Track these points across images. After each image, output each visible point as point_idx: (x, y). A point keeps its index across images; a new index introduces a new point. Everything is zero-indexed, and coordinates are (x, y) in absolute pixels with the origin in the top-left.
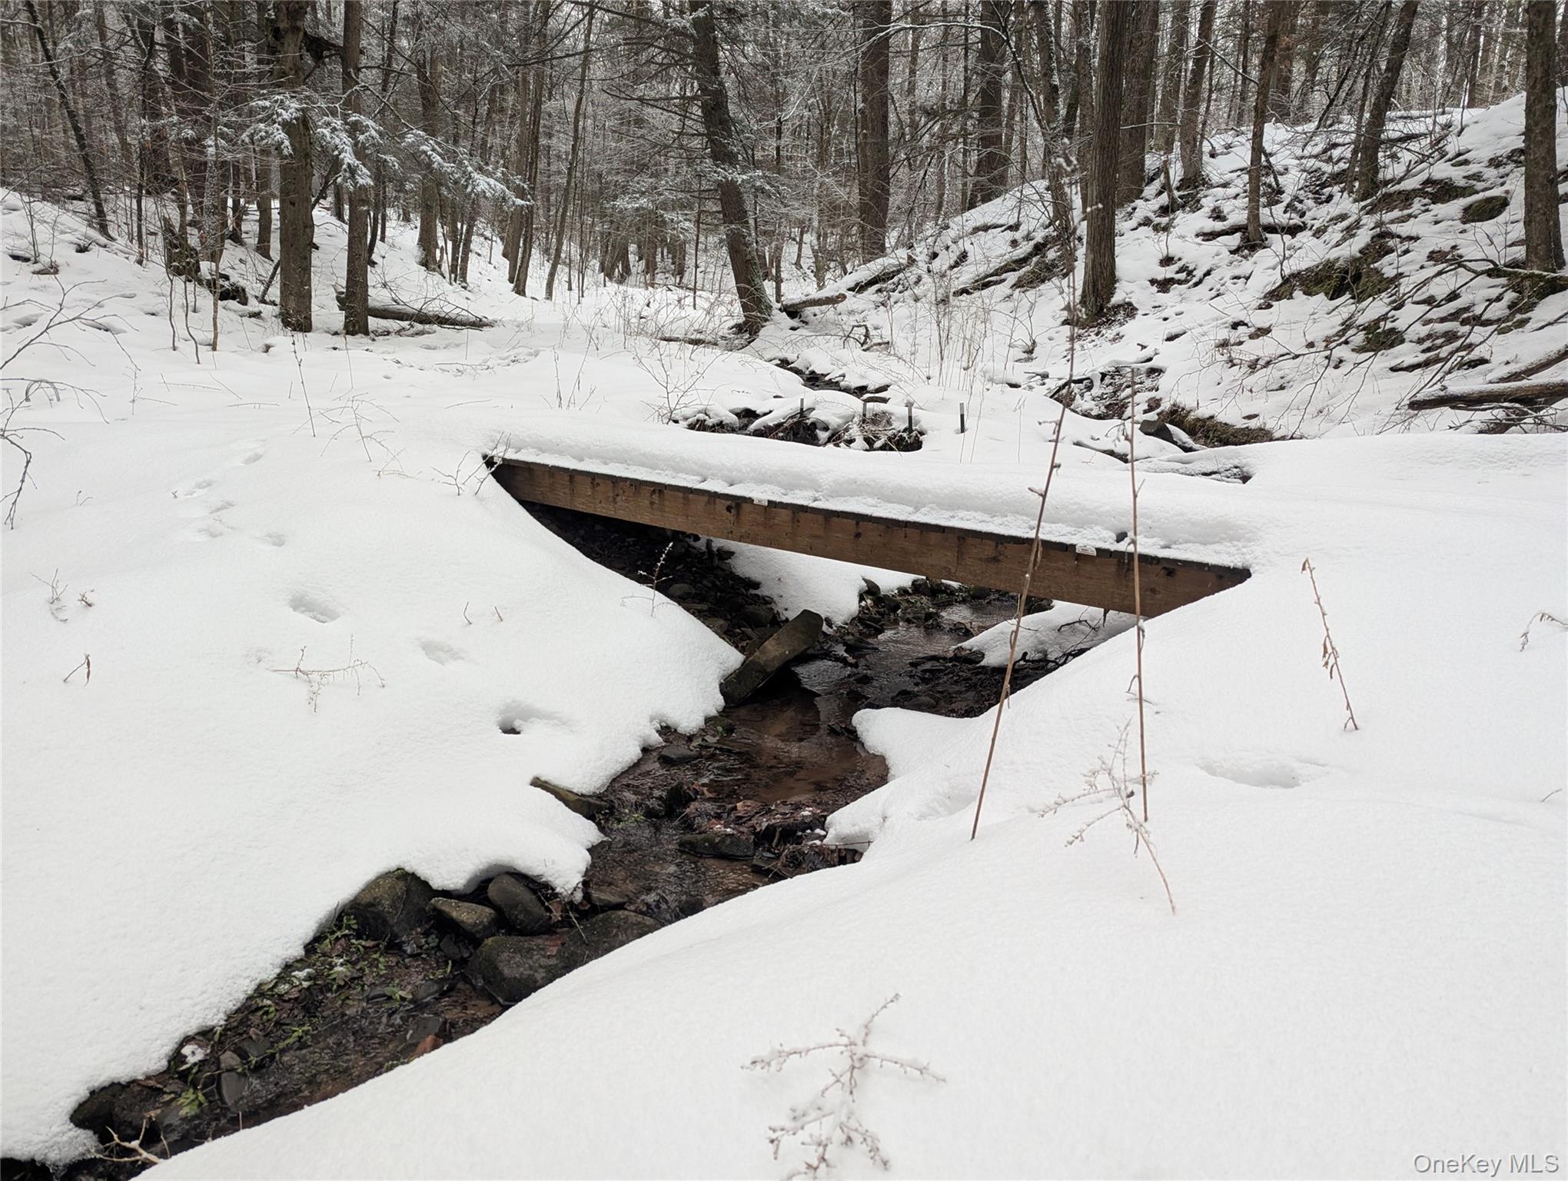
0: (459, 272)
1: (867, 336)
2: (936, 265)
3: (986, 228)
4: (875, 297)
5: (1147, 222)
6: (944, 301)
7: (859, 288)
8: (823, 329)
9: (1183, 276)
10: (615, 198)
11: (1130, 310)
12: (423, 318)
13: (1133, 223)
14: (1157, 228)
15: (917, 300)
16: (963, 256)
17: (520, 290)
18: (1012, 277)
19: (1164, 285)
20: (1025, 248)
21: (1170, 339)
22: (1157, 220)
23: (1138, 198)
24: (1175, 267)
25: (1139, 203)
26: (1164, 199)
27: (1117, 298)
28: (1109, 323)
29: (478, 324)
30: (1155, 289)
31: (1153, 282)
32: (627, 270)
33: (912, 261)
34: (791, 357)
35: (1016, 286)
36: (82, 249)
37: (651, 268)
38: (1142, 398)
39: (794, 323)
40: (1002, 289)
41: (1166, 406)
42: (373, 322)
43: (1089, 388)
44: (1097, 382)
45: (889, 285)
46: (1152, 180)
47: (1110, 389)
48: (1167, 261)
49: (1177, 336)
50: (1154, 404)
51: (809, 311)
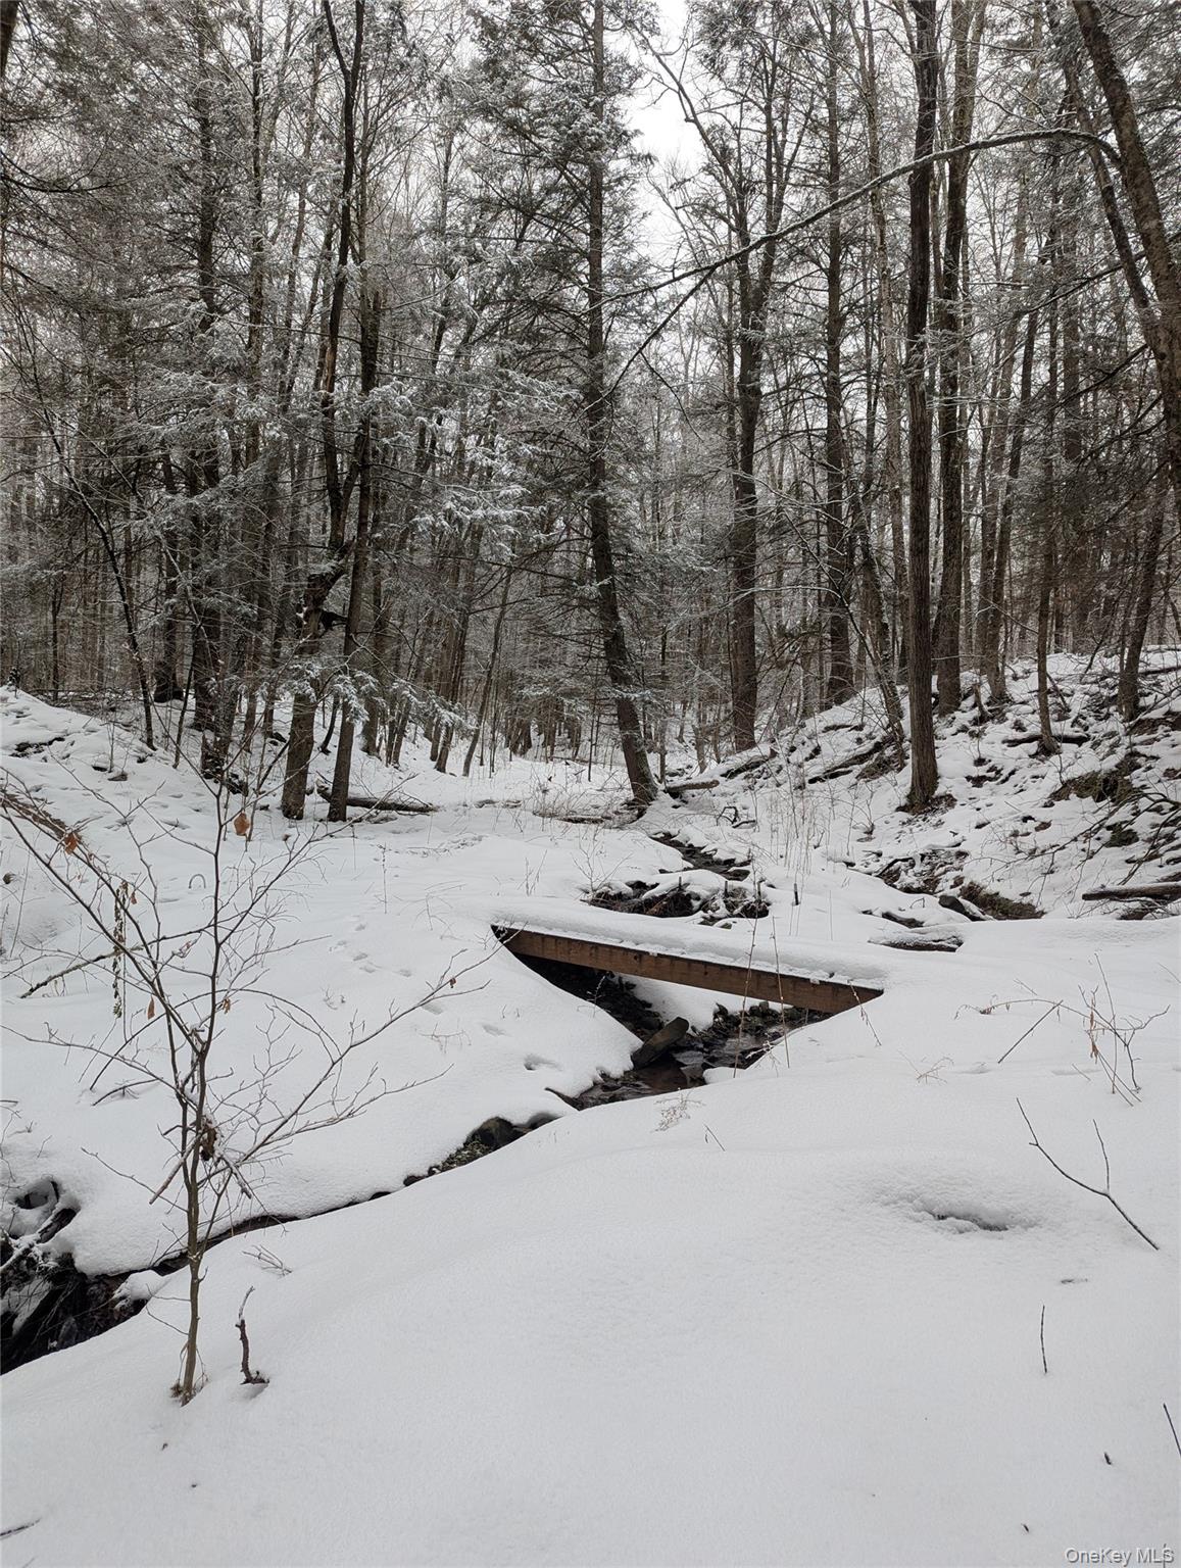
0: (393, 756)
1: (736, 814)
2: (794, 757)
3: (836, 728)
4: (744, 783)
5: (964, 729)
6: (801, 787)
7: (730, 774)
8: (702, 809)
9: (992, 774)
10: (522, 688)
11: (950, 801)
12: (384, 806)
13: (953, 730)
14: (972, 735)
15: (778, 785)
16: (817, 751)
17: (441, 768)
18: (857, 769)
19: (978, 781)
20: (868, 745)
21: (979, 827)
22: (972, 728)
23: (957, 710)
24: (986, 767)
25: (957, 714)
26: (976, 712)
27: (939, 791)
28: (934, 811)
29: (425, 810)
30: (970, 784)
31: (968, 778)
32: (529, 745)
33: (774, 754)
34: (673, 831)
35: (861, 776)
36: (141, 761)
37: (549, 741)
38: (952, 875)
39: (676, 802)
40: (849, 779)
41: (966, 883)
42: (350, 811)
43: (912, 866)
44: (918, 862)
45: (755, 772)
46: (966, 697)
47: (928, 867)
48: (980, 762)
49: (984, 825)
50: (958, 881)
51: (688, 793)
